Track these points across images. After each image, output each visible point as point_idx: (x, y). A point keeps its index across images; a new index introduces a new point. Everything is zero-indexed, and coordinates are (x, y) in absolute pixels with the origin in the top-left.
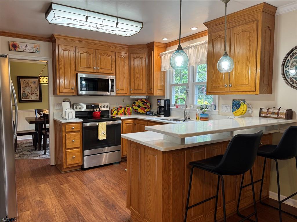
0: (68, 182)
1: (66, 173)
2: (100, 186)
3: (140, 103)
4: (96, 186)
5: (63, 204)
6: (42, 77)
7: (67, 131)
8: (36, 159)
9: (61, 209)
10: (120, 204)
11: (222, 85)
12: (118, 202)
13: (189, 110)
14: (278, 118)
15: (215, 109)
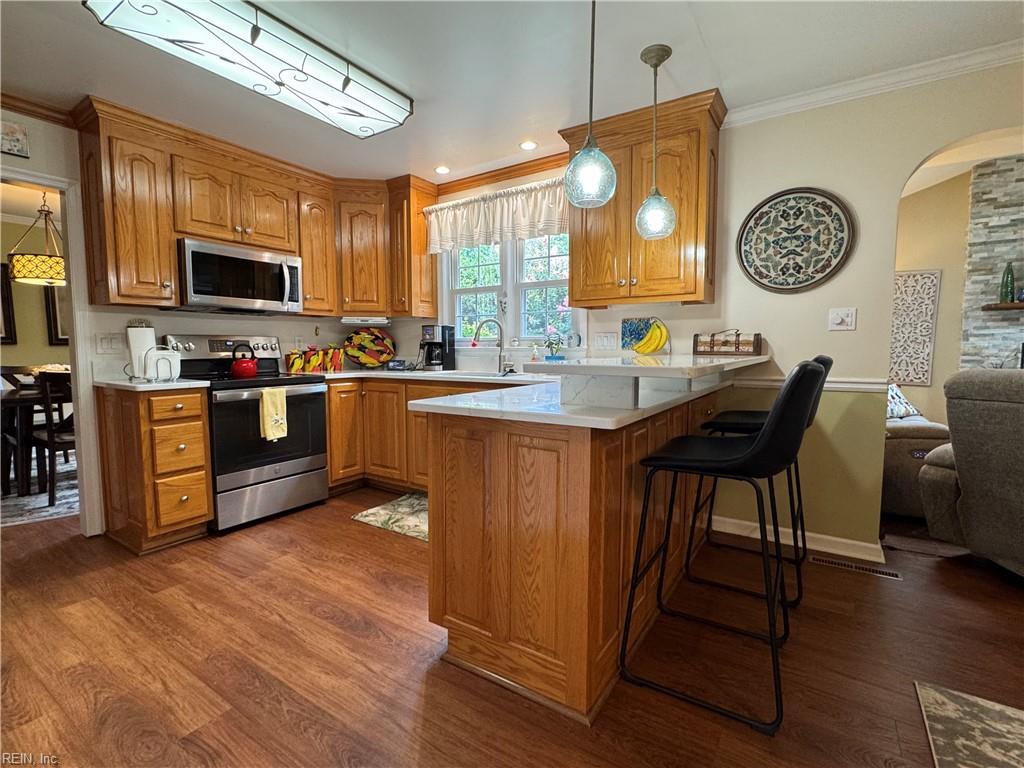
0: (174, 579)
1: (157, 551)
2: (295, 574)
3: (365, 338)
4: (282, 576)
5: (190, 658)
6: (23, 255)
7: (156, 417)
8: (17, 523)
9: (188, 677)
10: (388, 614)
11: (611, 281)
12: (380, 610)
13: (508, 350)
14: (737, 353)
15: (579, 345)
